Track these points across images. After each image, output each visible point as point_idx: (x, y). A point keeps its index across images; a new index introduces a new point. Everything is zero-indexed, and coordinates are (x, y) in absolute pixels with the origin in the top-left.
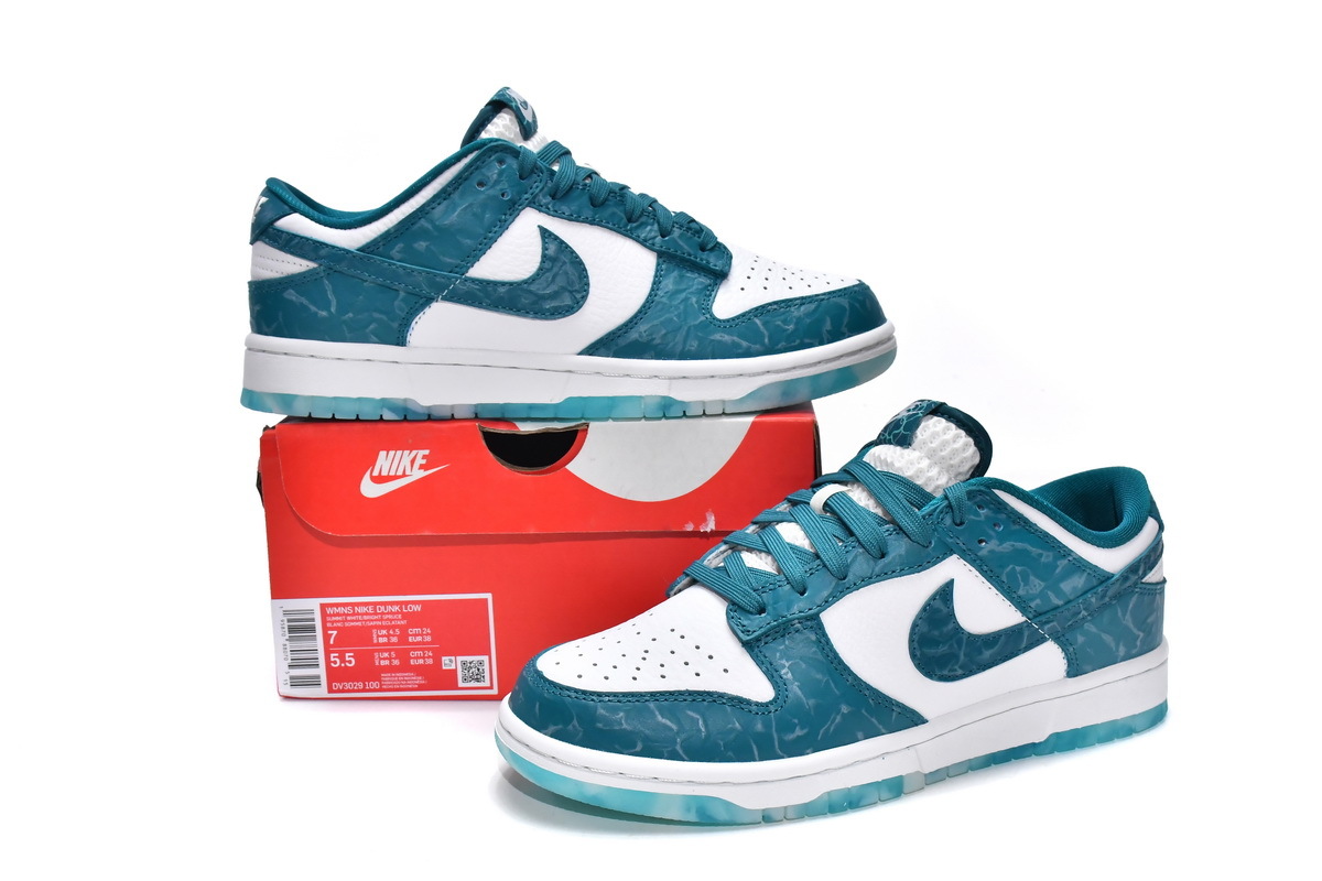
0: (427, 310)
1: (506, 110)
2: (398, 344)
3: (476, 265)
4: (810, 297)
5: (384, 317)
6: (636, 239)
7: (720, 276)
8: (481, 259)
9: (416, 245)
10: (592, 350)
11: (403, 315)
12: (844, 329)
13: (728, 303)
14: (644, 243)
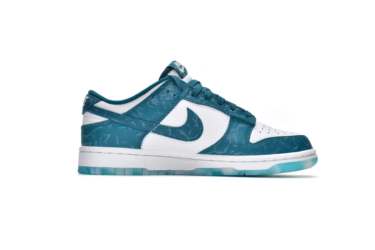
1: (173, 70)
7: (253, 125)
13: (255, 137)
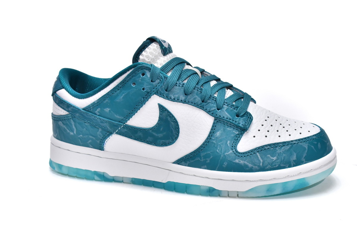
0: (110, 137)
2: (100, 149)
3: (131, 119)
4: (288, 142)
5: (94, 138)
6: (205, 110)
8: (133, 117)
9: (105, 110)
10: (179, 162)
11: (101, 138)
12: (303, 160)
14: (208, 112)
